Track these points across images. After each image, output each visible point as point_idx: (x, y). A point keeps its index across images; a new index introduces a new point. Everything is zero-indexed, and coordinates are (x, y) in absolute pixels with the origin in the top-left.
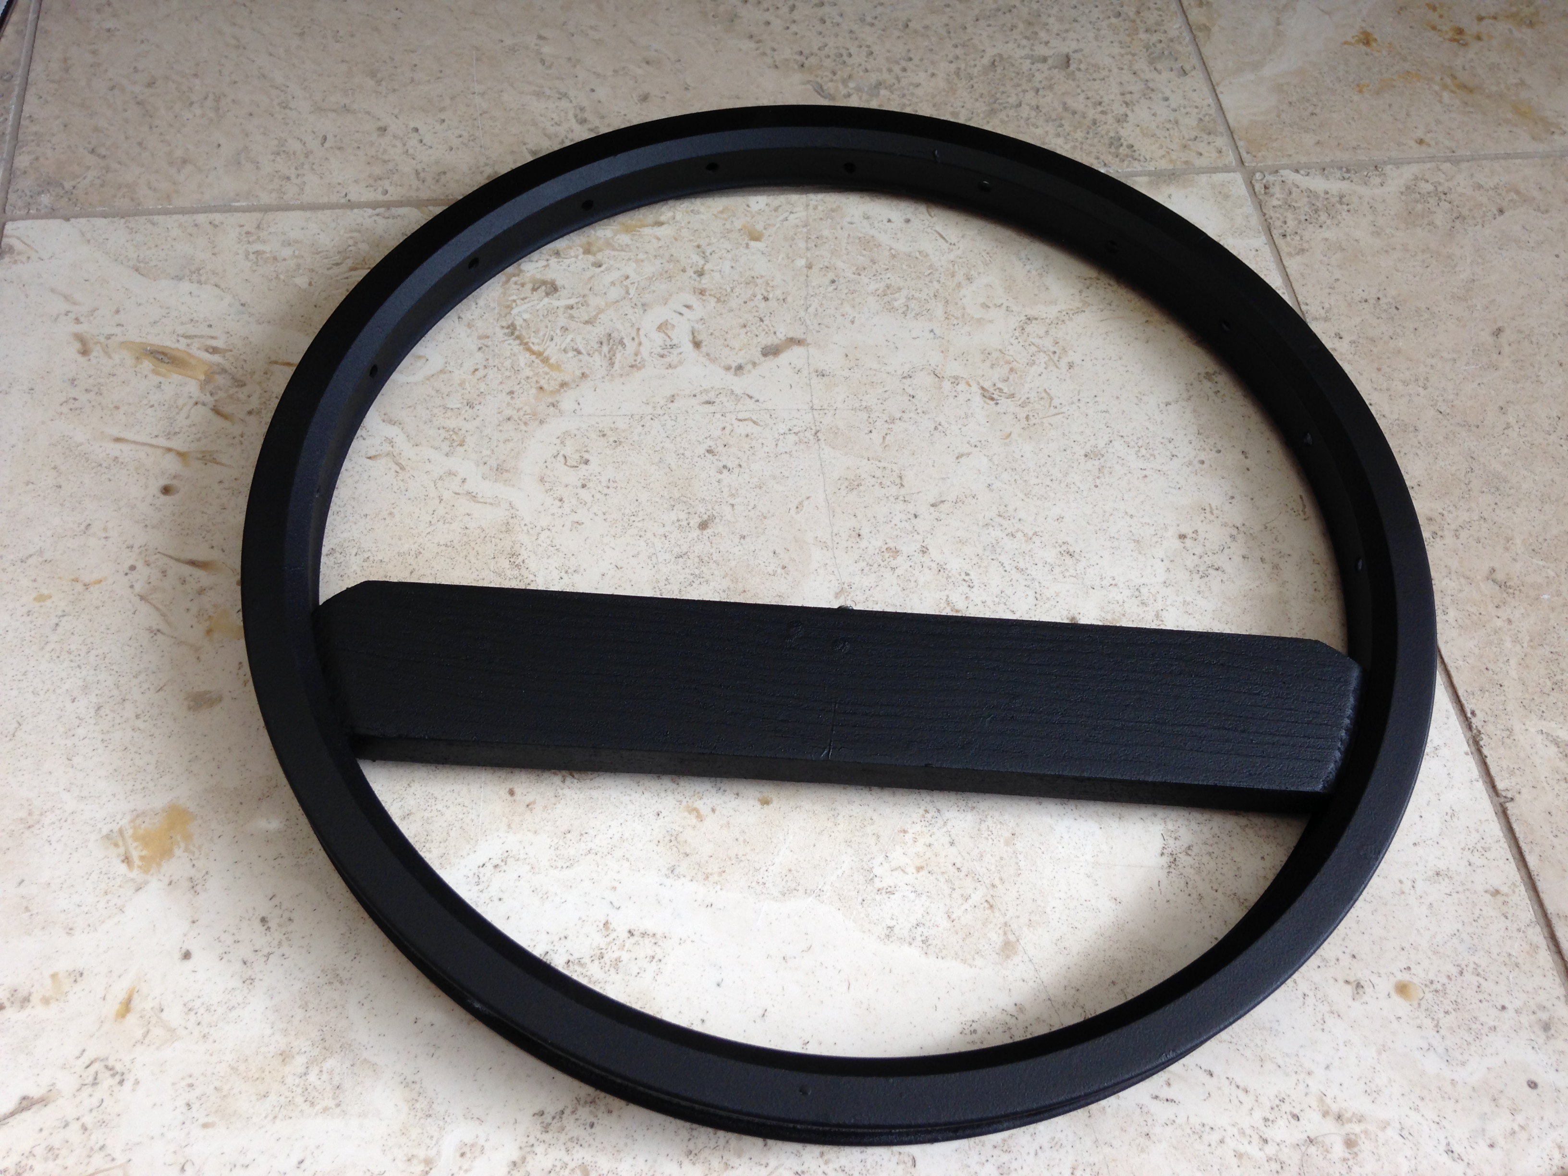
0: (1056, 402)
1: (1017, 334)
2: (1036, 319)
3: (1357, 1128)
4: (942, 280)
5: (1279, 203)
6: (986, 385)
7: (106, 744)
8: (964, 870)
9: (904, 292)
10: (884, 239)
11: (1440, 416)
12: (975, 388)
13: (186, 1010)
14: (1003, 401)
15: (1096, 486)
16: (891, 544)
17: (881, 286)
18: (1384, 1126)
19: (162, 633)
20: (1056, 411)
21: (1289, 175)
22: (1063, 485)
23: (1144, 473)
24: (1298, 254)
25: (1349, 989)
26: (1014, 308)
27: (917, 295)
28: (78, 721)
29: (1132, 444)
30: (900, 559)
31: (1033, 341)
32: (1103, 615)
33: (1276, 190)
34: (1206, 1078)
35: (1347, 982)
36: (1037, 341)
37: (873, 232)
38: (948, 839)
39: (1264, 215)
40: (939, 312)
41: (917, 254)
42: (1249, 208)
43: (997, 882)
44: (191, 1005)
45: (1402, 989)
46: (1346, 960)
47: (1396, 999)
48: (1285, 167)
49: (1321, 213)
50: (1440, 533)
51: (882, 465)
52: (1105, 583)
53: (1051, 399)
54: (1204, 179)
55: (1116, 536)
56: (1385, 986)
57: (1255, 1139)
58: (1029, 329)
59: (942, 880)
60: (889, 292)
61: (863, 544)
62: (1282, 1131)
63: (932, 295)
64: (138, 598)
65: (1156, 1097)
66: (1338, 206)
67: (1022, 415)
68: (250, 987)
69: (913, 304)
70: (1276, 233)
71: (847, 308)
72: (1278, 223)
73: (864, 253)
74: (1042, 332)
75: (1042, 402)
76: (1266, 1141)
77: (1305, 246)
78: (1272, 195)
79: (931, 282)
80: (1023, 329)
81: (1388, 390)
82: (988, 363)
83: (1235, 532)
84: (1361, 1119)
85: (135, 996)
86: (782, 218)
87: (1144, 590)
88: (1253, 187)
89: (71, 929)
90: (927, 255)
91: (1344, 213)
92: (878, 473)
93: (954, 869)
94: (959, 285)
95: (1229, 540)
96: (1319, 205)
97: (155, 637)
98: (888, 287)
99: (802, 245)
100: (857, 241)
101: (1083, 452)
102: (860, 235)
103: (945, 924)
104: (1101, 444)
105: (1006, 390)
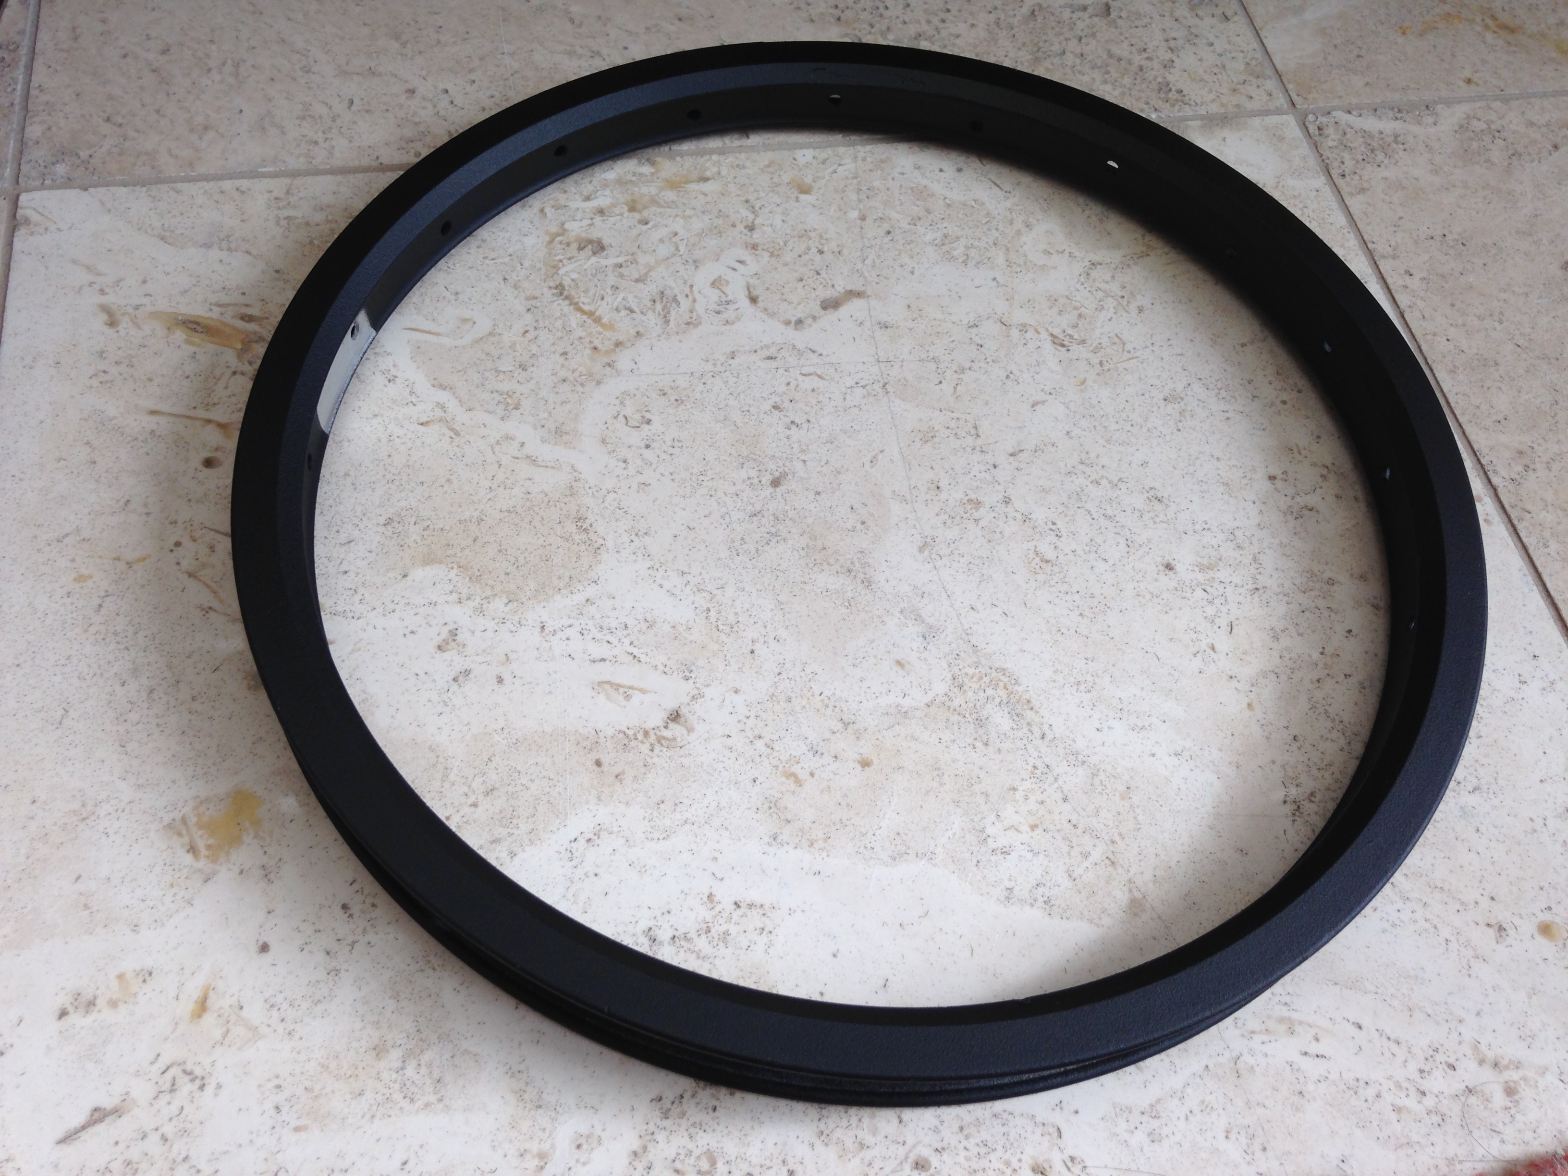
0: (1129, 347)
1: (1082, 279)
2: (1101, 264)
3: (1515, 1075)
4: (1001, 228)
5: (1335, 143)
6: (1056, 332)
7: (161, 728)
8: (1081, 827)
9: (963, 242)
10: (937, 188)
11: (1519, 350)
12: (1044, 335)
13: (268, 1006)
14: (1074, 347)
15: (1179, 430)
16: (973, 496)
17: (939, 235)
18: (1543, 1071)
19: (215, 611)
20: (1130, 356)
21: (1339, 115)
22: (1144, 430)
23: (1227, 415)
24: (1359, 193)
25: (1491, 932)
26: (1077, 254)
27: (976, 243)
28: (129, 706)
29: (1211, 386)
30: (982, 511)
31: (1100, 286)
32: (1199, 560)
33: (1330, 131)
34: (1355, 1031)
35: (1488, 925)
36: (1103, 286)
37: (925, 182)
38: (1060, 796)
39: (1321, 155)
40: (1000, 259)
41: (973, 203)
42: (1305, 149)
43: (1117, 838)
44: (272, 1000)
45: (1546, 929)
46: (1485, 903)
47: (1541, 940)
48: (1335, 109)
49: (1377, 152)
50: (1532, 466)
51: (953, 415)
52: (1198, 527)
53: (1124, 344)
54: (1256, 121)
55: (1204, 479)
56: (1528, 927)
57: (1413, 1092)
58: (1094, 274)
59: (1058, 837)
60: (947, 241)
61: (943, 496)
62: (1437, 1082)
63: (991, 243)
64: (186, 576)
65: (1306, 1054)
66: (1394, 145)
67: (1095, 360)
68: (336, 978)
69: (972, 253)
70: (1335, 173)
71: (906, 259)
72: (1336, 164)
73: (918, 203)
74: (1108, 277)
75: (1115, 347)
76: (1423, 1094)
77: (1366, 185)
78: (1327, 137)
79: (989, 230)
80: (1088, 275)
81: (1464, 325)
82: (1055, 310)
83: (1325, 472)
84: (1518, 1066)
85: (211, 994)
86: (831, 169)
87: (1239, 533)
88: (1307, 128)
89: (136, 926)
90: (983, 204)
91: (1401, 153)
92: (953, 424)
93: (1069, 826)
94: (1018, 233)
95: (1320, 480)
96: (1375, 145)
97: (207, 615)
98: (946, 236)
99: (854, 197)
100: (910, 191)
101: (1161, 396)
102: (913, 185)
103: (1066, 883)
104: (1180, 387)
105: (1076, 336)
